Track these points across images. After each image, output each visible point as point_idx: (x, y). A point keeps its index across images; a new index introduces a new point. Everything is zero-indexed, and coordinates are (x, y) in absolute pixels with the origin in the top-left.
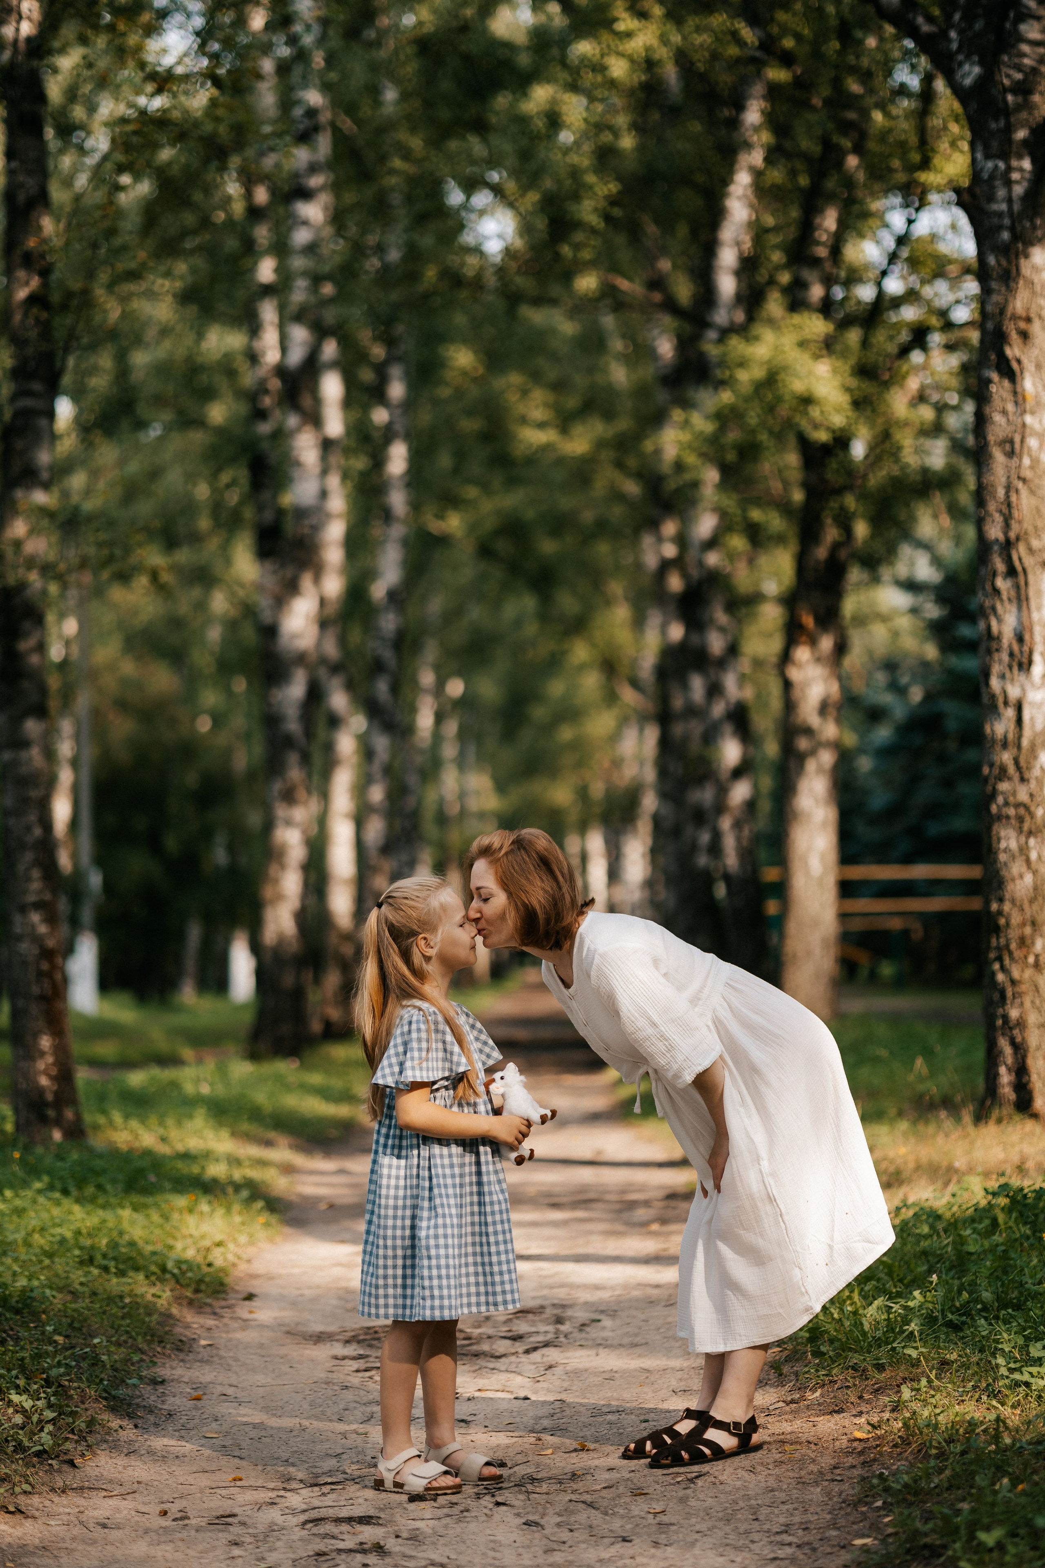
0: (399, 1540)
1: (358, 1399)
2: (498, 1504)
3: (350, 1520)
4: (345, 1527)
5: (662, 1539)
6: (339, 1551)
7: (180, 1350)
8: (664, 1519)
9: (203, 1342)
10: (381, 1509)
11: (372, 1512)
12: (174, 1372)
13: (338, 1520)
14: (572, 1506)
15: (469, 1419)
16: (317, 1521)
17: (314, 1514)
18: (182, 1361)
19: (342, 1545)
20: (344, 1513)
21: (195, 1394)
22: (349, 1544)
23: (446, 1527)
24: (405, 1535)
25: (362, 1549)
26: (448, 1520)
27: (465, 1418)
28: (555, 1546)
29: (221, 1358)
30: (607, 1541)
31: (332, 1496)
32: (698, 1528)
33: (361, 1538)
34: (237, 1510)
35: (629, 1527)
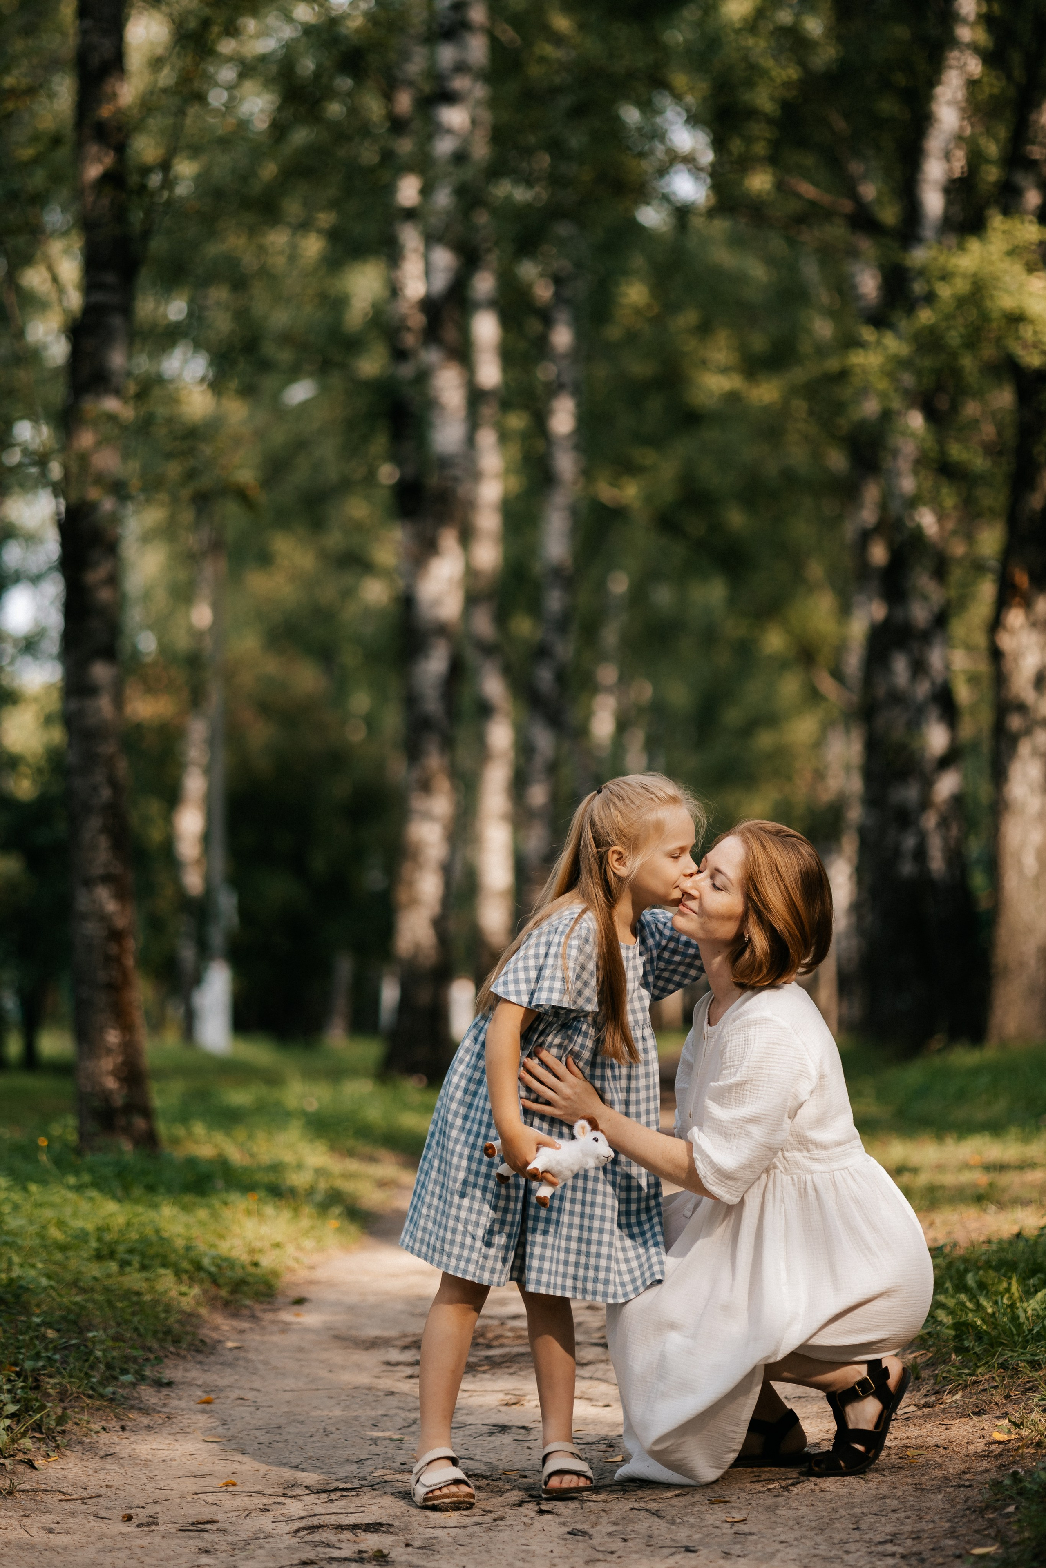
0: (410, 1549)
1: (401, 1405)
2: (541, 1512)
3: (354, 1527)
4: (346, 1535)
5: (736, 1549)
6: (332, 1560)
7: (198, 1351)
8: (743, 1528)
9: (230, 1344)
10: (396, 1517)
11: (384, 1520)
12: (187, 1374)
13: (340, 1528)
14: (632, 1514)
15: (531, 1426)
16: (312, 1529)
17: (315, 1521)
18: (200, 1363)
19: (336, 1554)
20: (350, 1520)
21: (205, 1397)
22: (346, 1553)
23: (471, 1536)
24: (417, 1543)
25: (360, 1557)
26: (476, 1528)
27: (526, 1425)
28: (601, 1556)
29: (248, 1361)
30: (666, 1551)
31: (342, 1503)
32: (782, 1538)
33: (362, 1546)
34: (220, 1517)
35: (697, 1536)
